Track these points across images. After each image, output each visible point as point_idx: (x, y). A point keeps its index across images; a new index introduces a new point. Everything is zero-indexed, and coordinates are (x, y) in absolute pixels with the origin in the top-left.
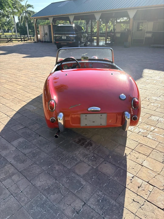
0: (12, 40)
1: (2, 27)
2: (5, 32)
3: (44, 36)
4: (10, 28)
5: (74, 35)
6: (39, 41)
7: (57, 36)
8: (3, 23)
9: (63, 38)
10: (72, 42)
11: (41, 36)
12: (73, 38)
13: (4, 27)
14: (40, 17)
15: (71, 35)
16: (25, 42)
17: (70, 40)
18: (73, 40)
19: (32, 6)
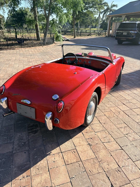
0: (91, 35)
1: (91, 24)
2: (92, 28)
3: (115, 31)
4: (97, 24)
5: (135, 31)
6: (110, 36)
7: (119, 32)
8: (92, 20)
9: (124, 34)
10: (132, 38)
11: (112, 32)
12: (133, 35)
13: (92, 23)
14: (115, 15)
15: (132, 32)
16: (101, 36)
17: (130, 37)
18: (133, 36)
19: (117, 5)
